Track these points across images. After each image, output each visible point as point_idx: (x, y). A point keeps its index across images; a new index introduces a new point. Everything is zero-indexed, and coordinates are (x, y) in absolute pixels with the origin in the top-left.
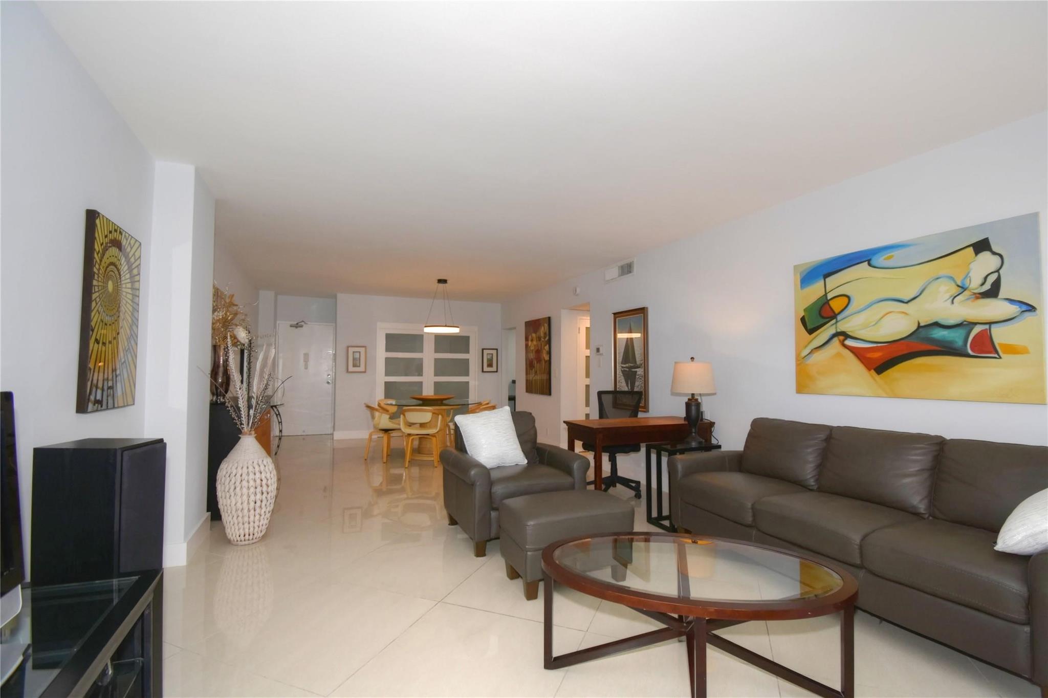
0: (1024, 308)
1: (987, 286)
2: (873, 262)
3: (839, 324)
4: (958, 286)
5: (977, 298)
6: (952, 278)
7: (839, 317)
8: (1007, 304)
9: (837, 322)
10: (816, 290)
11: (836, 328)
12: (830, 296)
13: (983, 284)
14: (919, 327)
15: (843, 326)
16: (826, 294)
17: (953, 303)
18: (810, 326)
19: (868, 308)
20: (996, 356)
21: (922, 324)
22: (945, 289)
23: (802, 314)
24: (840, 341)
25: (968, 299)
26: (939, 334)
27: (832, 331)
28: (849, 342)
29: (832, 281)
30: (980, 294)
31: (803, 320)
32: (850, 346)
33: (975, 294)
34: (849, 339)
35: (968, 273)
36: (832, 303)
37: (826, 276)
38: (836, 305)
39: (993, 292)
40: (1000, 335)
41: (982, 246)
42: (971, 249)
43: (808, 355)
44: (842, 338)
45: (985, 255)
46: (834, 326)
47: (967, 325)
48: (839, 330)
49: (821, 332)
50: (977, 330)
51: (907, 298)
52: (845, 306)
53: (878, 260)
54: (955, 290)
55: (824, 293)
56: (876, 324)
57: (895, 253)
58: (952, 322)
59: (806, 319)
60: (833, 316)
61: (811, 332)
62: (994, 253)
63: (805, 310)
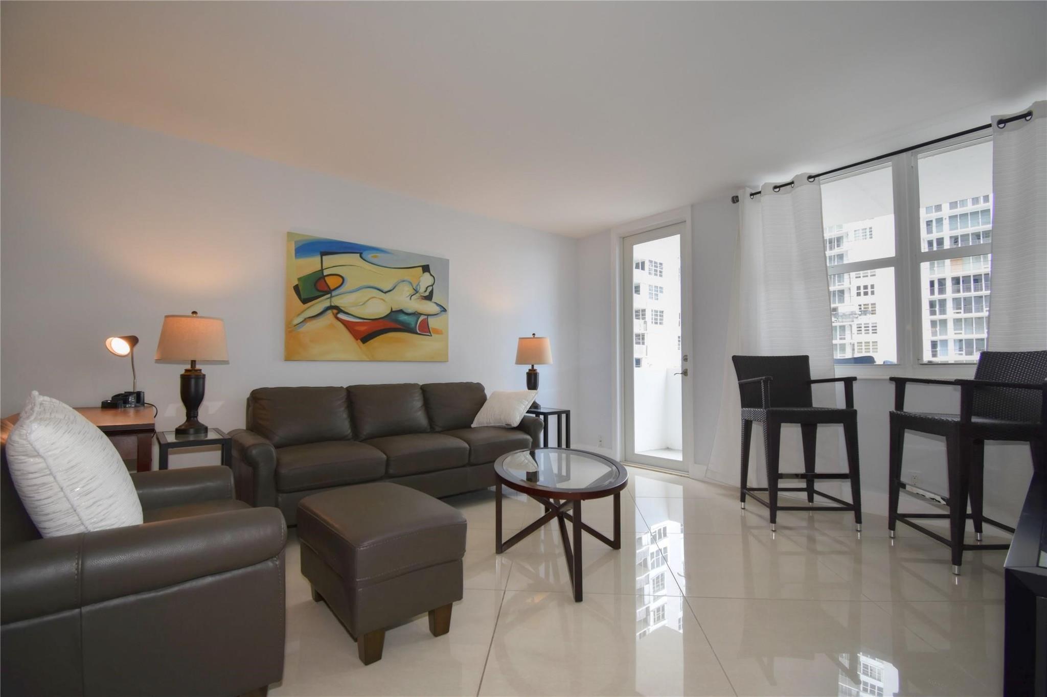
0: (442, 309)
1: (427, 294)
2: (364, 255)
3: (333, 299)
4: (414, 289)
5: (422, 299)
6: (411, 283)
7: (334, 293)
8: (435, 305)
9: (331, 297)
10: (311, 264)
11: (331, 302)
12: (326, 273)
13: (425, 291)
14: (392, 311)
15: (337, 301)
16: (322, 270)
17: (411, 299)
18: (303, 296)
19: (358, 290)
20: (429, 334)
21: (393, 310)
22: (407, 290)
23: (296, 283)
24: (333, 314)
25: (418, 299)
26: (403, 318)
27: (327, 304)
28: (341, 316)
29: (329, 260)
30: (424, 297)
31: (296, 289)
32: (341, 319)
33: (421, 296)
34: (341, 313)
35: (419, 283)
36: (327, 279)
37: (323, 254)
38: (332, 282)
39: (429, 297)
40: (432, 323)
41: (426, 269)
42: (421, 268)
43: (301, 323)
44: (335, 311)
45: (427, 274)
46: (329, 300)
47: (417, 314)
48: (333, 304)
49: (316, 304)
50: (422, 318)
51: (386, 289)
52: (338, 285)
53: (369, 256)
54: (412, 292)
55: (320, 269)
56: (364, 304)
57: (379, 255)
58: (410, 311)
59: (300, 288)
60: (328, 291)
61: (304, 301)
62: (431, 275)
63: (299, 279)
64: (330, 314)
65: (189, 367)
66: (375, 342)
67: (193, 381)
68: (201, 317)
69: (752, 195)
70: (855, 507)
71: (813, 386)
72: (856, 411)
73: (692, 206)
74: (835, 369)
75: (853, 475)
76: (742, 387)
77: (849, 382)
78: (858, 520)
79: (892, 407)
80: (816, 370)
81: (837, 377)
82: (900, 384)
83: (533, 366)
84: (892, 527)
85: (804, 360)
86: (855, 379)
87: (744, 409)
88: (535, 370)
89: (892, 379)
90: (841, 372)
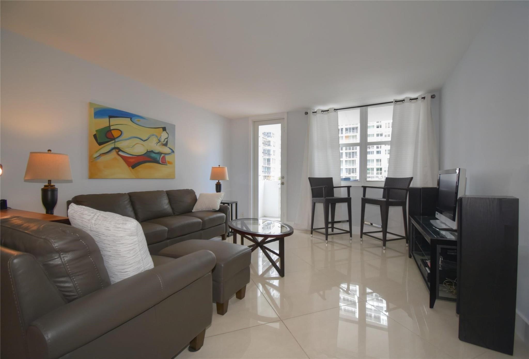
0: (172, 151)
1: (165, 143)
2: (133, 119)
3: (116, 143)
4: (158, 140)
5: (163, 145)
6: (157, 136)
7: (116, 140)
8: (169, 149)
9: (115, 142)
10: (104, 122)
11: (115, 145)
12: (112, 128)
13: (164, 141)
14: (147, 151)
15: (118, 145)
16: (110, 126)
17: (157, 145)
18: (99, 141)
19: (130, 139)
20: (166, 164)
21: (148, 151)
22: (155, 140)
23: (95, 133)
24: (116, 152)
25: (161, 145)
26: (153, 155)
27: (113, 146)
28: (120, 153)
29: (114, 121)
30: (164, 144)
31: (95, 136)
32: (120, 155)
33: (162, 144)
34: (121, 152)
35: (161, 137)
36: (113, 132)
37: (110, 117)
38: (115, 134)
39: (166, 145)
40: (168, 158)
41: (164, 129)
42: (162, 129)
43: (98, 156)
44: (117, 150)
45: (165, 132)
46: (114, 144)
47: (160, 153)
48: (116, 146)
49: (107, 145)
50: (162, 155)
51: (144, 139)
52: (119, 135)
53: (135, 120)
54: (157, 141)
55: (109, 125)
56: (133, 147)
57: (141, 120)
58: (156, 151)
59: (97, 136)
60: (112, 139)
61: (100, 144)
62: (167, 133)
63: (97, 131)
64: (114, 152)
65: (47, 184)
66: (139, 168)
67: (49, 193)
68: (52, 153)
69: (313, 112)
70: (350, 232)
71: (334, 189)
72: (351, 198)
73: (288, 113)
74: (341, 183)
75: (350, 221)
76: (312, 190)
77: (349, 188)
78: (351, 236)
79: (362, 196)
80: (335, 183)
81: (342, 186)
82: (365, 188)
83: (219, 181)
84: (361, 237)
85: (331, 179)
86: (351, 186)
87: (313, 198)
88: (220, 183)
89: (362, 186)
90: (344, 184)
